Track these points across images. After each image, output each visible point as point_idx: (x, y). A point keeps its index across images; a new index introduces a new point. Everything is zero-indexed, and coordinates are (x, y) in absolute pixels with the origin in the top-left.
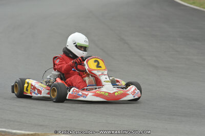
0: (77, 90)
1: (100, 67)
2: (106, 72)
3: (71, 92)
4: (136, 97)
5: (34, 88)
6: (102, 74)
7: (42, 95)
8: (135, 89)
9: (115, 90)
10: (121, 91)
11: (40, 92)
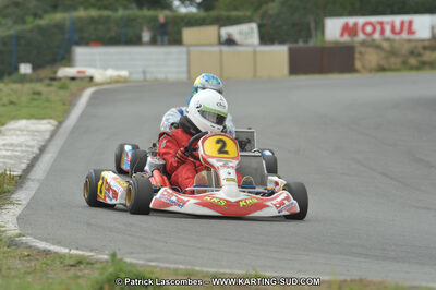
0: (171, 191)
1: (226, 152)
2: (234, 163)
3: (158, 195)
4: (285, 213)
5: (109, 188)
6: (224, 166)
7: (118, 202)
8: (287, 198)
9: (243, 196)
10: (255, 199)
11: (115, 194)
